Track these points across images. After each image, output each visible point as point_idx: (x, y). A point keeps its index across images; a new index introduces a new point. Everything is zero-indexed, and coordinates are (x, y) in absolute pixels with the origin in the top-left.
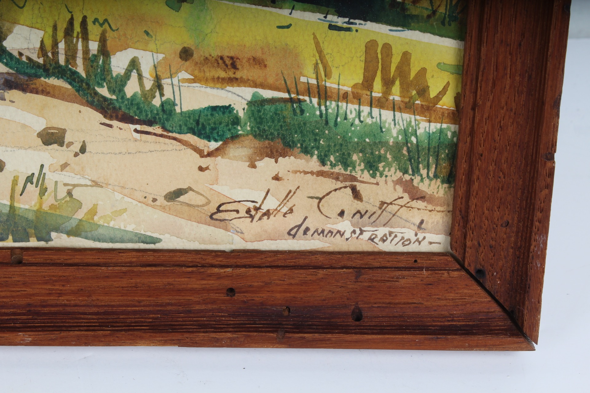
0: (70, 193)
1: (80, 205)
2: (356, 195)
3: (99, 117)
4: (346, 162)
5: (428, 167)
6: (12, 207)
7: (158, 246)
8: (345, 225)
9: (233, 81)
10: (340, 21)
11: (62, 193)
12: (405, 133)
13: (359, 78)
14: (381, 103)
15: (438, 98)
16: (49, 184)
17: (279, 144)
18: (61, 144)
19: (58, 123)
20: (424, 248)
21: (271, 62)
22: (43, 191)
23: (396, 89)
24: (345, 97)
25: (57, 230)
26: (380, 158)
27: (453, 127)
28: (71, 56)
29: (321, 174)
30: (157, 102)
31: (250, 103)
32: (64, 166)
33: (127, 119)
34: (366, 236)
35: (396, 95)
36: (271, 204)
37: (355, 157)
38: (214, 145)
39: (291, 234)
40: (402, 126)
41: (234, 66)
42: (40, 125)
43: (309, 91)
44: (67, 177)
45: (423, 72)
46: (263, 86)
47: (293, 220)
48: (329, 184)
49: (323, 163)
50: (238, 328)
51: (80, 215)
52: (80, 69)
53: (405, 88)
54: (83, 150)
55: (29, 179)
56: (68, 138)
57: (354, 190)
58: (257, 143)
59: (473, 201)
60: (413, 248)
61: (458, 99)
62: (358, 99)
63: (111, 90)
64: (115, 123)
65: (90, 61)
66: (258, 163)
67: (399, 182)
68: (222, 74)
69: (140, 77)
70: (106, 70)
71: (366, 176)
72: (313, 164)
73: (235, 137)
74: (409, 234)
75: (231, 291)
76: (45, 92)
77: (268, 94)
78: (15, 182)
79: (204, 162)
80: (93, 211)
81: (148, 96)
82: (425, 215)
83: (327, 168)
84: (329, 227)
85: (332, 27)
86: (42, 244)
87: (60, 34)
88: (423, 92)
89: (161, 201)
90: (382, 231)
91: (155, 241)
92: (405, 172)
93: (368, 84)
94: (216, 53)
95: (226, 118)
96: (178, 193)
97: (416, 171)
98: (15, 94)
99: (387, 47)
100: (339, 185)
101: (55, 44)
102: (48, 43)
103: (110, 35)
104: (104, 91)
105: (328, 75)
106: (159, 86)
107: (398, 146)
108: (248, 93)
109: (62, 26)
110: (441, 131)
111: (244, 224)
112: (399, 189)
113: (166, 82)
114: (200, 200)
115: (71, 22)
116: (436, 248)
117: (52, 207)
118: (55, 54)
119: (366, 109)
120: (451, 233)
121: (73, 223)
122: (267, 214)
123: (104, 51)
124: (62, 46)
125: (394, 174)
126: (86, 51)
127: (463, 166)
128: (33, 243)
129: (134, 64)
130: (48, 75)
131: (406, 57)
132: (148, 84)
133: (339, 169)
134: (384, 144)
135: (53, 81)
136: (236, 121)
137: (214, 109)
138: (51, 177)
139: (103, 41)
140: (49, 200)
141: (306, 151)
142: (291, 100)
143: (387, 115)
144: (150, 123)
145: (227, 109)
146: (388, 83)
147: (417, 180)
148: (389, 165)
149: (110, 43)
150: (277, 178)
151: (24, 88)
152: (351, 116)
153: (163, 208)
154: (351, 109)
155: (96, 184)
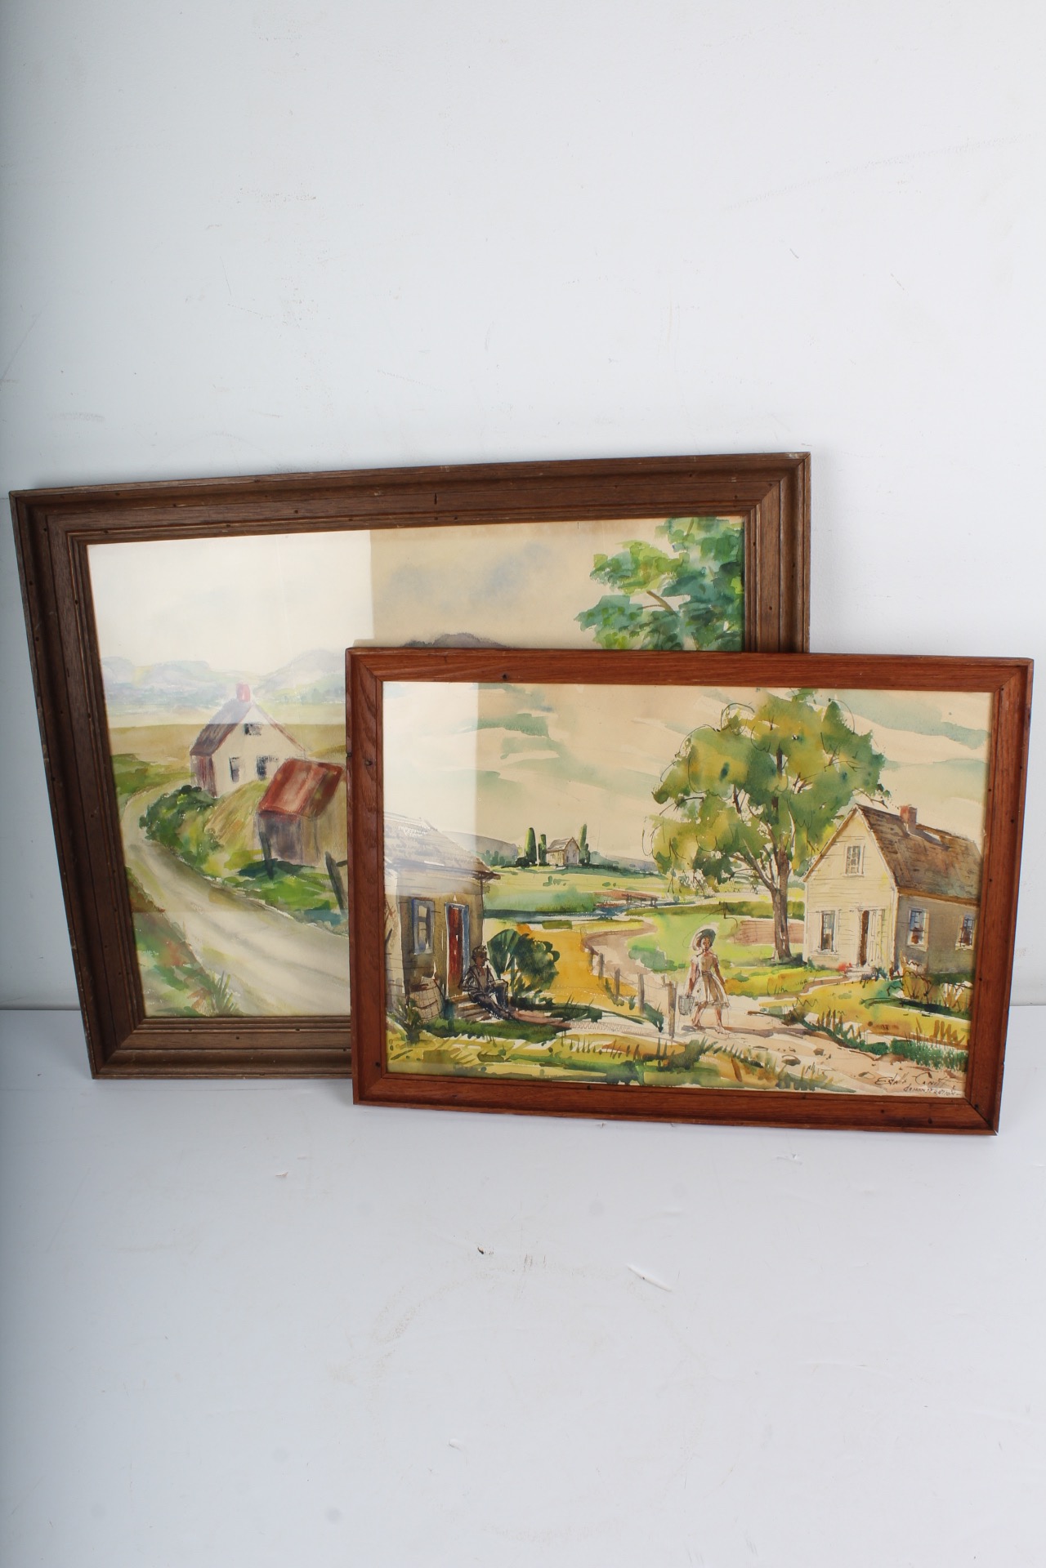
0: (823, 1073)
1: (826, 1077)
2: (930, 1076)
3: (837, 1045)
4: (927, 1064)
5: (957, 1066)
6: (802, 1078)
7: (855, 1093)
8: (925, 1087)
9: (886, 1034)
10: (926, 1013)
11: (820, 1073)
12: (949, 1053)
13: (932, 1033)
14: (940, 1042)
15: (961, 1041)
16: (816, 1070)
17: (902, 1057)
18: (822, 1055)
19: (821, 1047)
20: (955, 1096)
21: (900, 1027)
22: (814, 1072)
23: (946, 1037)
24: (927, 1040)
25: (817, 1086)
26: (939, 1063)
27: (967, 1052)
28: (828, 1024)
29: (917, 1068)
30: (858, 1041)
31: (892, 1042)
32: (822, 1063)
33: (847, 1046)
34: (933, 1091)
35: (945, 1040)
36: (897, 1079)
37: (930, 1062)
38: (878, 1056)
39: (905, 1090)
40: (948, 1051)
41: (887, 1029)
42: (814, 1048)
43: (914, 1038)
44: (823, 1067)
45: (956, 1031)
46: (897, 1036)
47: (906, 1085)
48: (920, 1072)
49: (918, 1064)
50: (886, 1125)
51: (826, 1081)
52: (831, 1028)
53: (949, 1037)
54: (830, 1057)
55: (809, 1067)
56: (824, 1053)
57: (929, 1074)
58: (894, 1056)
59: (974, 1080)
60: (951, 1096)
61: (968, 1041)
62: (932, 1041)
63: (842, 1036)
64: (843, 1048)
65: (835, 1026)
66: (894, 1064)
67: (946, 1071)
68: (883, 1031)
69: (853, 1032)
70: (841, 1028)
71: (934, 1069)
72: (914, 1064)
73: (886, 1054)
74: (949, 1090)
75: (883, 1111)
76: (818, 1036)
77: (899, 1038)
78: (804, 1068)
79: (874, 1063)
80: (831, 1080)
81: (855, 1038)
82: (955, 1084)
83: (919, 1066)
84: (919, 1087)
85: (923, 1015)
86: (811, 1092)
87: (825, 1016)
88: (955, 1039)
89: (857, 1077)
90: (939, 1089)
91: (854, 1091)
92: (948, 1067)
93: (935, 1035)
94: (881, 1024)
95: (883, 1047)
96: (862, 1075)
97: (952, 1067)
98: (807, 1037)
99: (943, 1023)
100: (924, 1072)
101: (823, 1019)
102: (821, 1019)
103: (843, 1016)
104: (839, 1036)
105: (921, 1032)
106: (859, 1035)
107: (946, 1058)
108: (891, 1038)
109: (826, 1013)
110: (962, 1053)
111: (888, 1086)
112: (946, 1074)
113: (862, 1033)
114: (872, 1077)
115: (830, 1012)
116: (959, 1096)
117: (816, 1078)
118: (823, 1023)
119: (934, 1045)
120: (965, 1091)
121: (824, 1084)
122: (896, 1082)
123: (841, 1022)
124: (825, 1020)
125: (944, 1068)
126: (834, 1022)
127: (970, 1066)
128: (808, 1091)
129: (851, 1027)
130: (819, 1030)
131: (950, 1026)
132: (856, 1034)
133: (924, 1066)
134: (941, 1057)
135: (821, 1032)
136: (887, 1048)
137: (879, 1043)
138: (817, 1067)
139: (841, 1019)
140: (815, 1075)
141: (912, 1059)
142: (907, 1041)
143: (942, 1047)
144: (855, 1048)
145: (884, 1044)
146: (943, 1035)
147: (952, 1071)
148: (942, 1065)
149: (843, 1020)
150: (900, 1069)
151: (810, 1034)
152: (929, 1047)
153: (857, 1079)
154: (929, 1044)
155: (833, 1070)
